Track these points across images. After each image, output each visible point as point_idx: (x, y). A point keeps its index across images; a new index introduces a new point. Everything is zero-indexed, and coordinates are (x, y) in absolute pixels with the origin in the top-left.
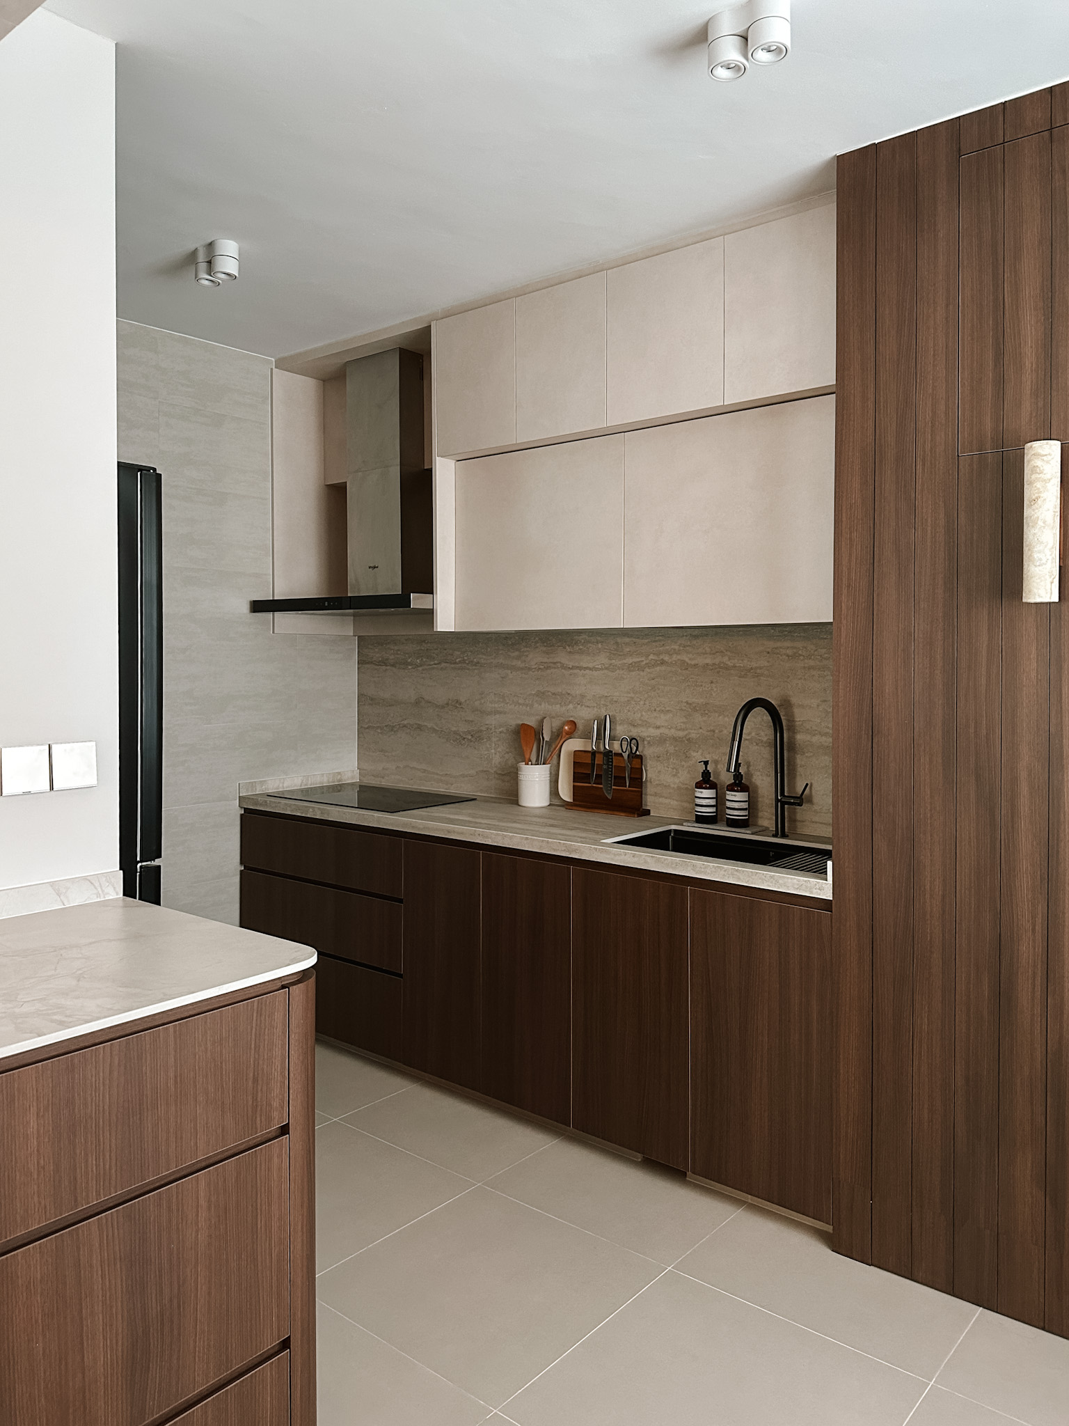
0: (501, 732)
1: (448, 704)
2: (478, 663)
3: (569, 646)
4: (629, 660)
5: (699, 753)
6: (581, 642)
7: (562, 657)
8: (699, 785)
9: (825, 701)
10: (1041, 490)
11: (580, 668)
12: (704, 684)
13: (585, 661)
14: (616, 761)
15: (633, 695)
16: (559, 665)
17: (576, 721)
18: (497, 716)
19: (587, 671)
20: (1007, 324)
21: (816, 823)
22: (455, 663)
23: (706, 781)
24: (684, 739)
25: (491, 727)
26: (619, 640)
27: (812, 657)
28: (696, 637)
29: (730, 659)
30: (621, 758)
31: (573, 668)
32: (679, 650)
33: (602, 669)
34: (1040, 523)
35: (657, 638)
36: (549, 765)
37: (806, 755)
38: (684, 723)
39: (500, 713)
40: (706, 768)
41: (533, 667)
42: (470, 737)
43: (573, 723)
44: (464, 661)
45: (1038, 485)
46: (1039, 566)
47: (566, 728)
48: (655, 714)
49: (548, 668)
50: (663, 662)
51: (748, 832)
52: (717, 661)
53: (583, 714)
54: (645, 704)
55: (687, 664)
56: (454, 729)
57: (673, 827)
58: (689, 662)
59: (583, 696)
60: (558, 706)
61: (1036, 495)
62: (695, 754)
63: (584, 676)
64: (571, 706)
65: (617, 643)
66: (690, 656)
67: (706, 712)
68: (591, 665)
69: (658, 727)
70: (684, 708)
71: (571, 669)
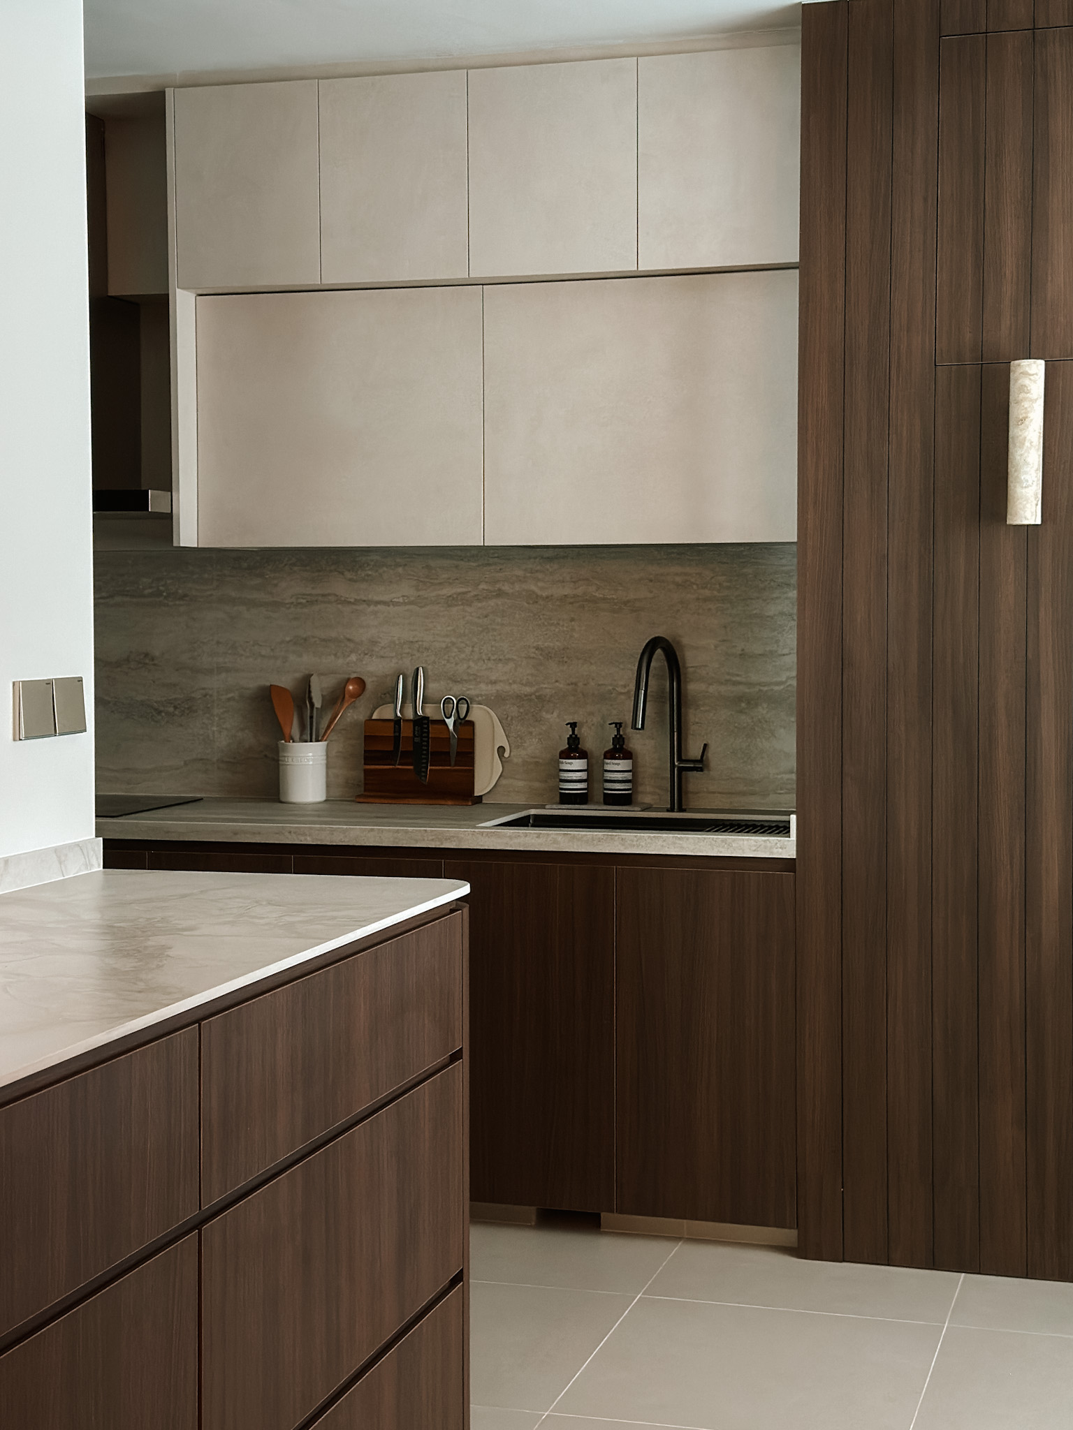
0: (229, 699)
1: (128, 660)
2: (186, 596)
3: (349, 571)
4: (447, 591)
5: (555, 714)
6: (368, 565)
7: (340, 587)
8: (566, 754)
9: (724, 641)
10: (1029, 409)
11: (368, 603)
12: (561, 623)
13: (379, 592)
14: (433, 731)
15: (454, 640)
16: (332, 598)
17: (363, 677)
18: (223, 675)
19: (380, 607)
20: (987, 228)
21: (714, 793)
22: (144, 596)
23: (574, 749)
24: (533, 697)
25: (210, 692)
26: (432, 563)
27: (709, 586)
28: (550, 559)
29: (598, 588)
30: (444, 727)
31: (357, 602)
32: (524, 577)
33: (405, 604)
34: (1027, 444)
35: (491, 561)
36: (325, 743)
37: (702, 709)
38: (532, 675)
39: (228, 670)
40: (573, 731)
41: (287, 601)
42: (171, 709)
43: (361, 682)
44: (159, 594)
45: (1026, 404)
46: (1025, 487)
47: (351, 687)
48: (490, 665)
49: (311, 603)
50: (500, 594)
51: (636, 809)
52: (580, 591)
53: (374, 668)
54: (473, 651)
55: (537, 596)
56: (140, 698)
57: (533, 812)
58: (539, 593)
59: (374, 642)
60: (333, 657)
61: (1024, 415)
62: (549, 716)
63: (375, 613)
64: (353, 657)
65: (428, 567)
66: (540, 584)
67: (565, 659)
68: (386, 598)
69: (495, 682)
70: (532, 655)
71: (353, 604)
